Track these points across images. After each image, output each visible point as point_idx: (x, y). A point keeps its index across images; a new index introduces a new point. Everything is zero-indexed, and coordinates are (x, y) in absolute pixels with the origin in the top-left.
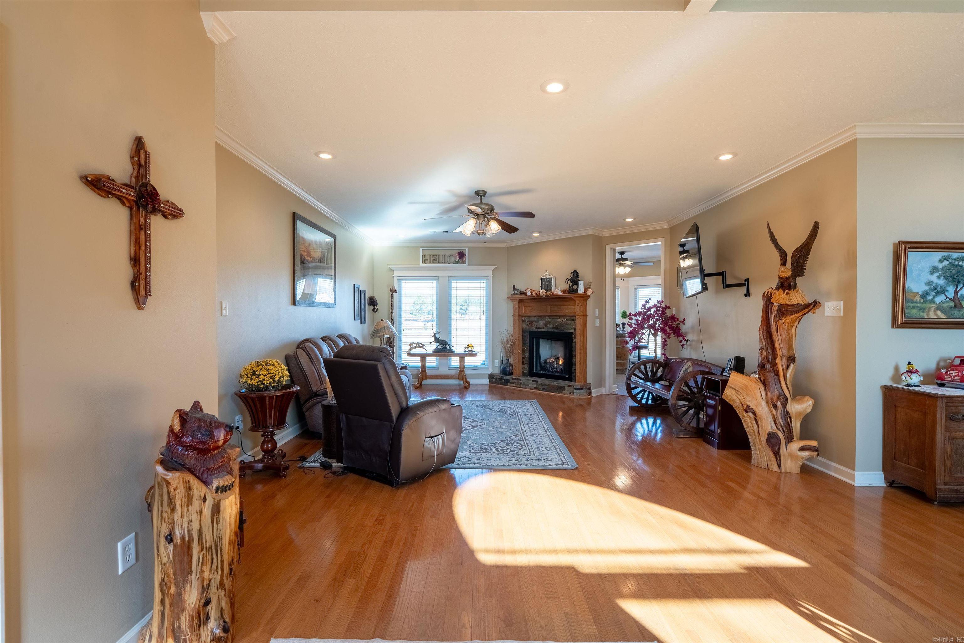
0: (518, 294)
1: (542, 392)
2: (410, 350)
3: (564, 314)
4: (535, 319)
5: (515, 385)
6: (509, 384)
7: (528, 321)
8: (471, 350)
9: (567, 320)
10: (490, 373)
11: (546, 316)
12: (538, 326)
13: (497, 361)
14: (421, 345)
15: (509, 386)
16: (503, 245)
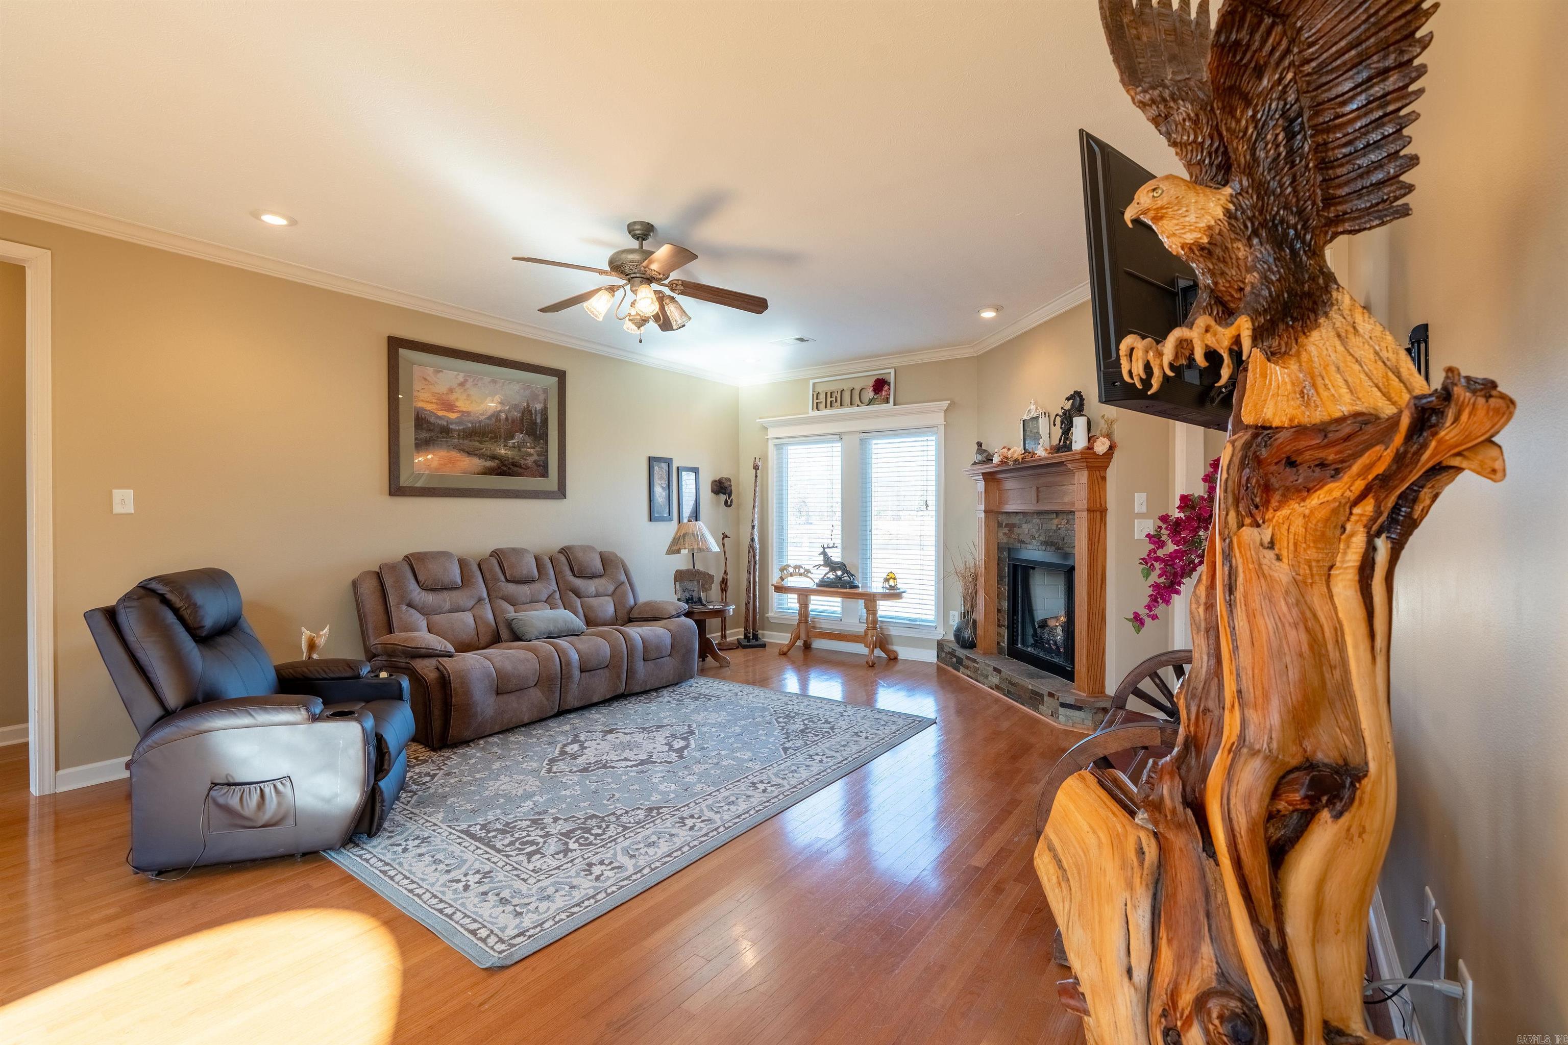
2: (783, 575)
4: (1017, 519)
7: (1006, 525)
8: (893, 585)
10: (939, 638)
11: (1033, 512)
12: (1020, 537)
13: (956, 613)
14: (802, 571)
15: (960, 673)
16: (966, 352)
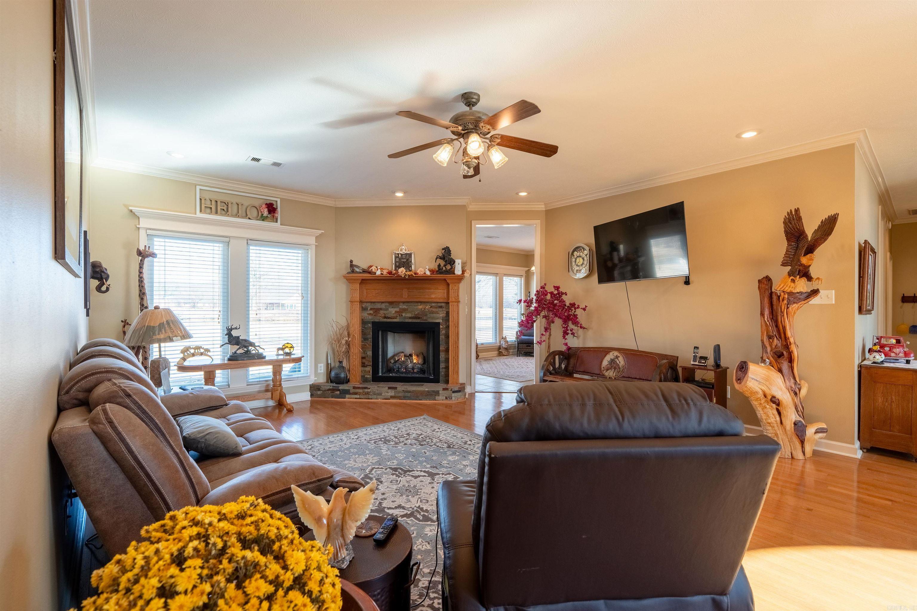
0: (360, 273)
1: (405, 401)
2: (184, 359)
3: (430, 300)
4: (383, 306)
5: (358, 396)
6: (347, 396)
7: (371, 309)
8: (289, 352)
9: (431, 307)
10: (311, 383)
11: (401, 302)
12: (387, 315)
13: (322, 365)
14: (202, 351)
15: (348, 399)
16: (330, 203)
